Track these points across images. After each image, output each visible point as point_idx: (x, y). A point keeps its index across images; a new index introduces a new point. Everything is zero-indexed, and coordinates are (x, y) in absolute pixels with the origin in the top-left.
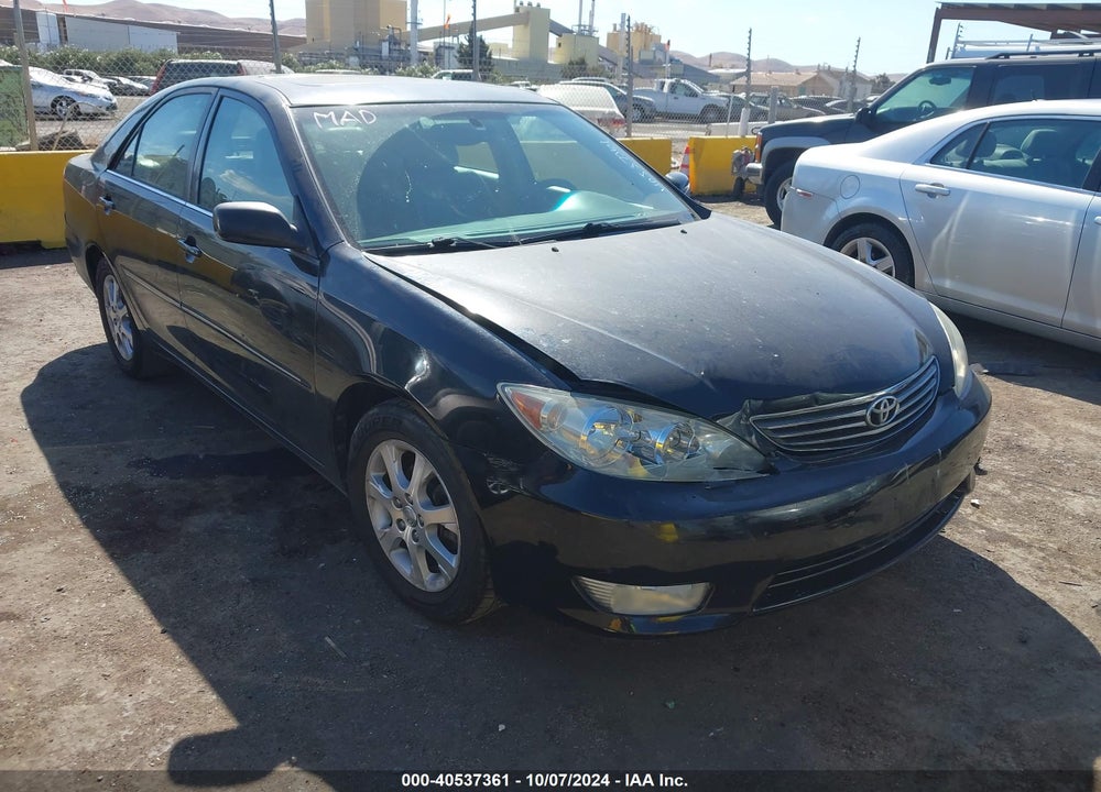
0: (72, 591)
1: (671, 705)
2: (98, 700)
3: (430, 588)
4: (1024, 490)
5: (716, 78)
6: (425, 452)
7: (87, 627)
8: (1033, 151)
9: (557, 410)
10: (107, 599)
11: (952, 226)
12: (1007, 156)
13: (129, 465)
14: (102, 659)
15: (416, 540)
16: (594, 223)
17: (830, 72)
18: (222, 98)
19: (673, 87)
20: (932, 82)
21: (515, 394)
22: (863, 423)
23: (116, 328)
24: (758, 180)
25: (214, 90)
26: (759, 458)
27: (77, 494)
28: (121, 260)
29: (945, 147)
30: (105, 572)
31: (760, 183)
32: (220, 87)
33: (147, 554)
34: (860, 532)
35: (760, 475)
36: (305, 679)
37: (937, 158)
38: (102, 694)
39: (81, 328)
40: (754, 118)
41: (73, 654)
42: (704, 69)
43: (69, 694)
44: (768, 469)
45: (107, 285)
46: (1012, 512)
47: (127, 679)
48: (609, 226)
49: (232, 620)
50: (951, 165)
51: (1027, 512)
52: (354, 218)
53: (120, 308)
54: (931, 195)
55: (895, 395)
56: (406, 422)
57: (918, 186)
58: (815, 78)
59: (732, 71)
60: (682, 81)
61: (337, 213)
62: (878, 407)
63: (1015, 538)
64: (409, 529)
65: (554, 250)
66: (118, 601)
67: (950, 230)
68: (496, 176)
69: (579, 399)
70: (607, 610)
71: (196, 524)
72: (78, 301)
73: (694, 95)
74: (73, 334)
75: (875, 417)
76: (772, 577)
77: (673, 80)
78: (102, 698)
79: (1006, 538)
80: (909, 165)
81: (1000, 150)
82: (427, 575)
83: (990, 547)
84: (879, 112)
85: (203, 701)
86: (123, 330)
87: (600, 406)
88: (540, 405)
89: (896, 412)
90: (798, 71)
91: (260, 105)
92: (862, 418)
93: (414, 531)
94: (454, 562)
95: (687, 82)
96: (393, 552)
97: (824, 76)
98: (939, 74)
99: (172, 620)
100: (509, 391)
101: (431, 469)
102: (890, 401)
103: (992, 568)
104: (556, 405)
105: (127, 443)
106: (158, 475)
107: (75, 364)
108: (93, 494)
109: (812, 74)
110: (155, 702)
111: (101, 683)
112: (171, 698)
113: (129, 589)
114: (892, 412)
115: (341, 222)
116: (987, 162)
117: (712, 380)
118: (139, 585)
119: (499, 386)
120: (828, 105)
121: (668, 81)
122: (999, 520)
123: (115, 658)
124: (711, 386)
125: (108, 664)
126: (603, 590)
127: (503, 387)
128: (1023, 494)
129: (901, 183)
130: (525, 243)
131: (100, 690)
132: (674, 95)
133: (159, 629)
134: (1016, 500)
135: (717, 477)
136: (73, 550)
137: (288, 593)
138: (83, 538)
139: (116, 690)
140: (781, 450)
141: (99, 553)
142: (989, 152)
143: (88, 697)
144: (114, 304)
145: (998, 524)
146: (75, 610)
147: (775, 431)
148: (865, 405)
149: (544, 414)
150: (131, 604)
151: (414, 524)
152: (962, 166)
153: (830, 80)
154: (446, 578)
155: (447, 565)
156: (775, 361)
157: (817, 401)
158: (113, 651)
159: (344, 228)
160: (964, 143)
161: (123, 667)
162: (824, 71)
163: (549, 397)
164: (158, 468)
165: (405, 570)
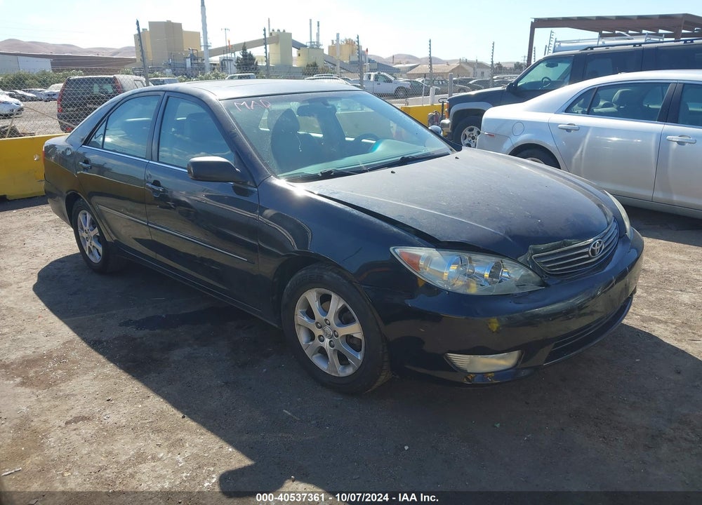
0: (116, 399)
1: (498, 425)
2: (160, 459)
3: (342, 375)
4: (654, 292)
5: (398, 70)
6: (338, 293)
7: (134, 419)
8: (619, 102)
9: (428, 260)
10: (141, 403)
11: (582, 149)
12: (604, 106)
13: (120, 325)
14: (152, 436)
15: (333, 347)
16: (406, 156)
17: (467, 63)
18: (168, 97)
19: (376, 78)
20: (547, 66)
21: (402, 252)
22: (587, 256)
23: (88, 244)
24: (449, 130)
25: (162, 93)
26: (538, 279)
27: (96, 344)
28: (96, 199)
29: (572, 103)
30: (133, 387)
31: (450, 131)
32: (166, 91)
33: (154, 375)
34: (585, 321)
35: (541, 288)
36: (280, 435)
37: (568, 110)
38: (161, 455)
39: (53, 246)
40: (437, 93)
41: (133, 435)
42: (390, 65)
43: (140, 458)
44: (543, 284)
45: (81, 217)
46: (651, 305)
47: (173, 445)
48: (413, 157)
49: (222, 407)
50: (577, 113)
51: (659, 304)
52: (273, 163)
53: (92, 230)
54: (568, 130)
55: (601, 239)
56: (325, 276)
57: (560, 126)
58: (458, 67)
59: (407, 65)
60: (382, 73)
61: (262, 160)
62: (594, 246)
63: (657, 319)
64: (327, 340)
65: (392, 172)
66: (147, 402)
67: (582, 151)
68: (321, 136)
69: (441, 252)
70: (464, 371)
71: (176, 355)
72: (44, 231)
73: (390, 81)
74: (50, 251)
75: (593, 251)
76: (553, 344)
77: (377, 73)
78: (162, 458)
79: (652, 319)
80: (553, 114)
81: (602, 103)
82: (339, 367)
83: (645, 325)
84: (519, 85)
85: (224, 452)
86: (94, 243)
87: (452, 255)
88: (419, 257)
89: (603, 248)
90: (448, 63)
91: (199, 100)
92: (587, 253)
93: (330, 342)
94: (360, 357)
95: (385, 74)
96: (314, 356)
97: (464, 65)
98: (551, 61)
99: (186, 410)
100: (399, 251)
101: (342, 303)
102: (600, 242)
103: (650, 336)
104: (428, 257)
105: (114, 312)
106: (141, 329)
107: (59, 269)
108: (105, 343)
109: (456, 65)
110: (195, 456)
111: (158, 449)
112: (205, 452)
113: (152, 395)
114: (601, 248)
115: (266, 165)
116: (595, 110)
117: (510, 237)
118: (158, 391)
119: (391, 249)
120: (471, 82)
121: (373, 74)
122: (645, 310)
123: (160, 435)
124: (510, 239)
125: (158, 439)
126: (460, 360)
127: (394, 249)
128: (654, 295)
129: (549, 125)
130: (371, 170)
131: (159, 453)
132: (378, 82)
133: (181, 415)
134: (652, 298)
135: (517, 291)
136: (107, 377)
137: (250, 388)
138: (110, 369)
139: (169, 452)
140: (548, 274)
141: (125, 376)
142: (597, 105)
143: (153, 458)
144: (87, 228)
145: (645, 312)
146: (123, 411)
147: (544, 263)
148: (588, 246)
149: (422, 263)
150: (156, 403)
151: (331, 337)
152: (583, 113)
153: (467, 67)
154: (354, 367)
155: (355, 359)
156: (541, 224)
157: (565, 244)
158: (158, 431)
159: (269, 169)
160: (582, 101)
161: (167, 439)
162: (464, 63)
163: (422, 252)
164: (140, 325)
165: (323, 366)
